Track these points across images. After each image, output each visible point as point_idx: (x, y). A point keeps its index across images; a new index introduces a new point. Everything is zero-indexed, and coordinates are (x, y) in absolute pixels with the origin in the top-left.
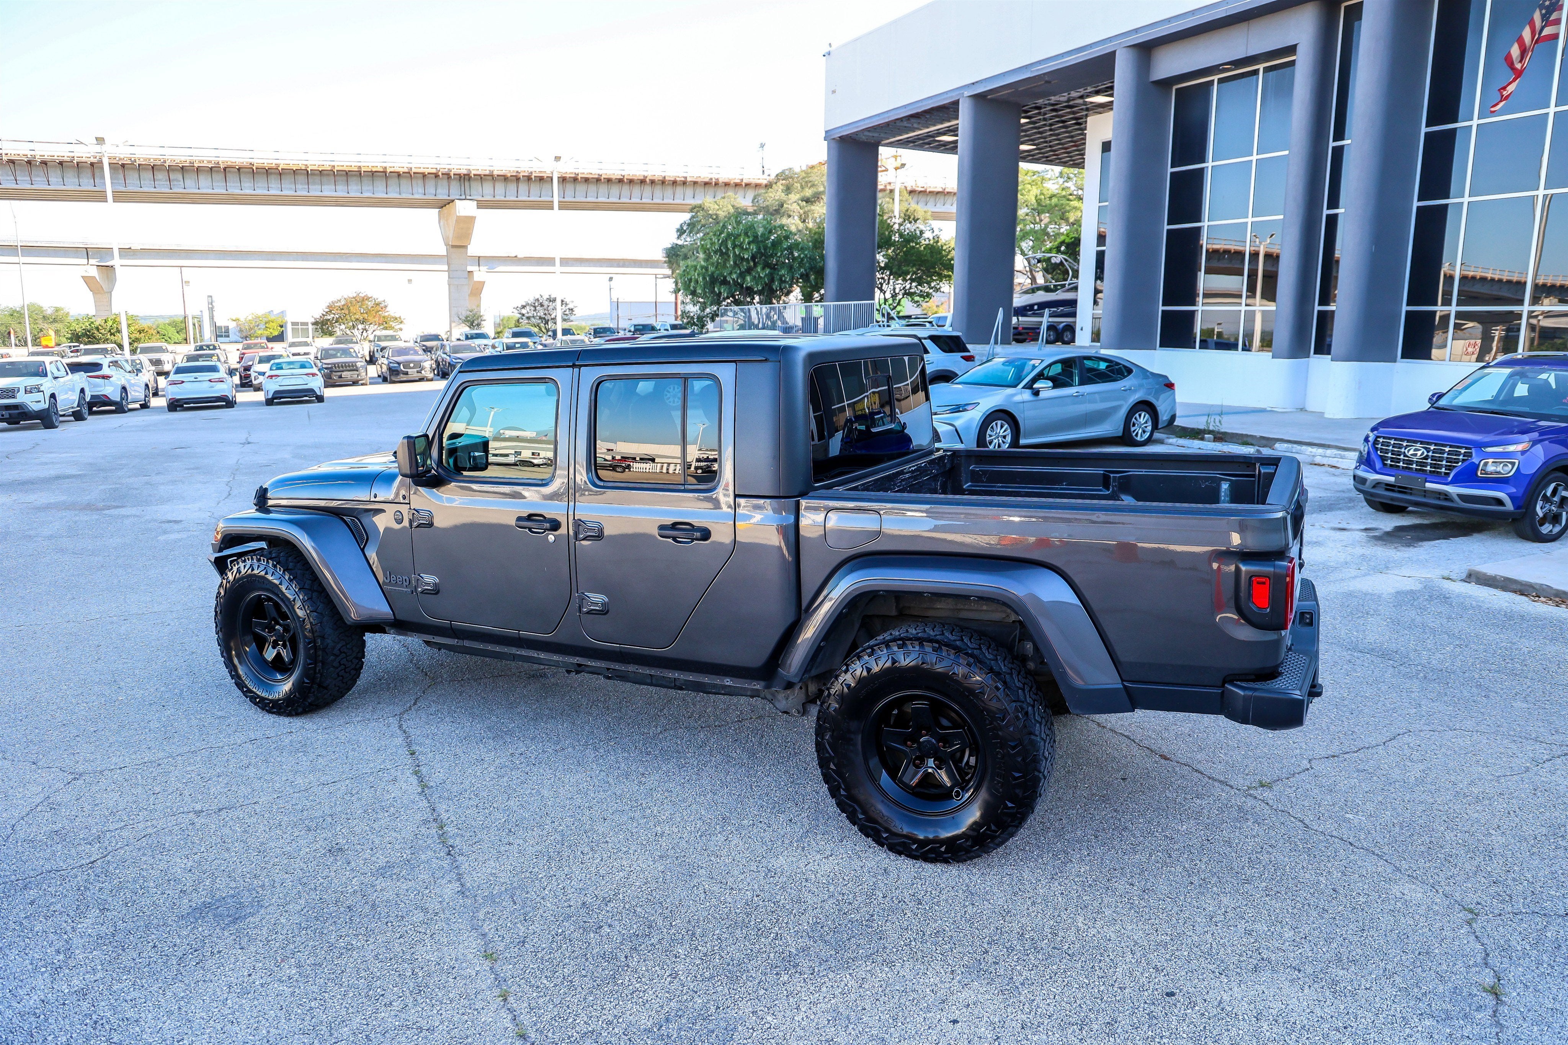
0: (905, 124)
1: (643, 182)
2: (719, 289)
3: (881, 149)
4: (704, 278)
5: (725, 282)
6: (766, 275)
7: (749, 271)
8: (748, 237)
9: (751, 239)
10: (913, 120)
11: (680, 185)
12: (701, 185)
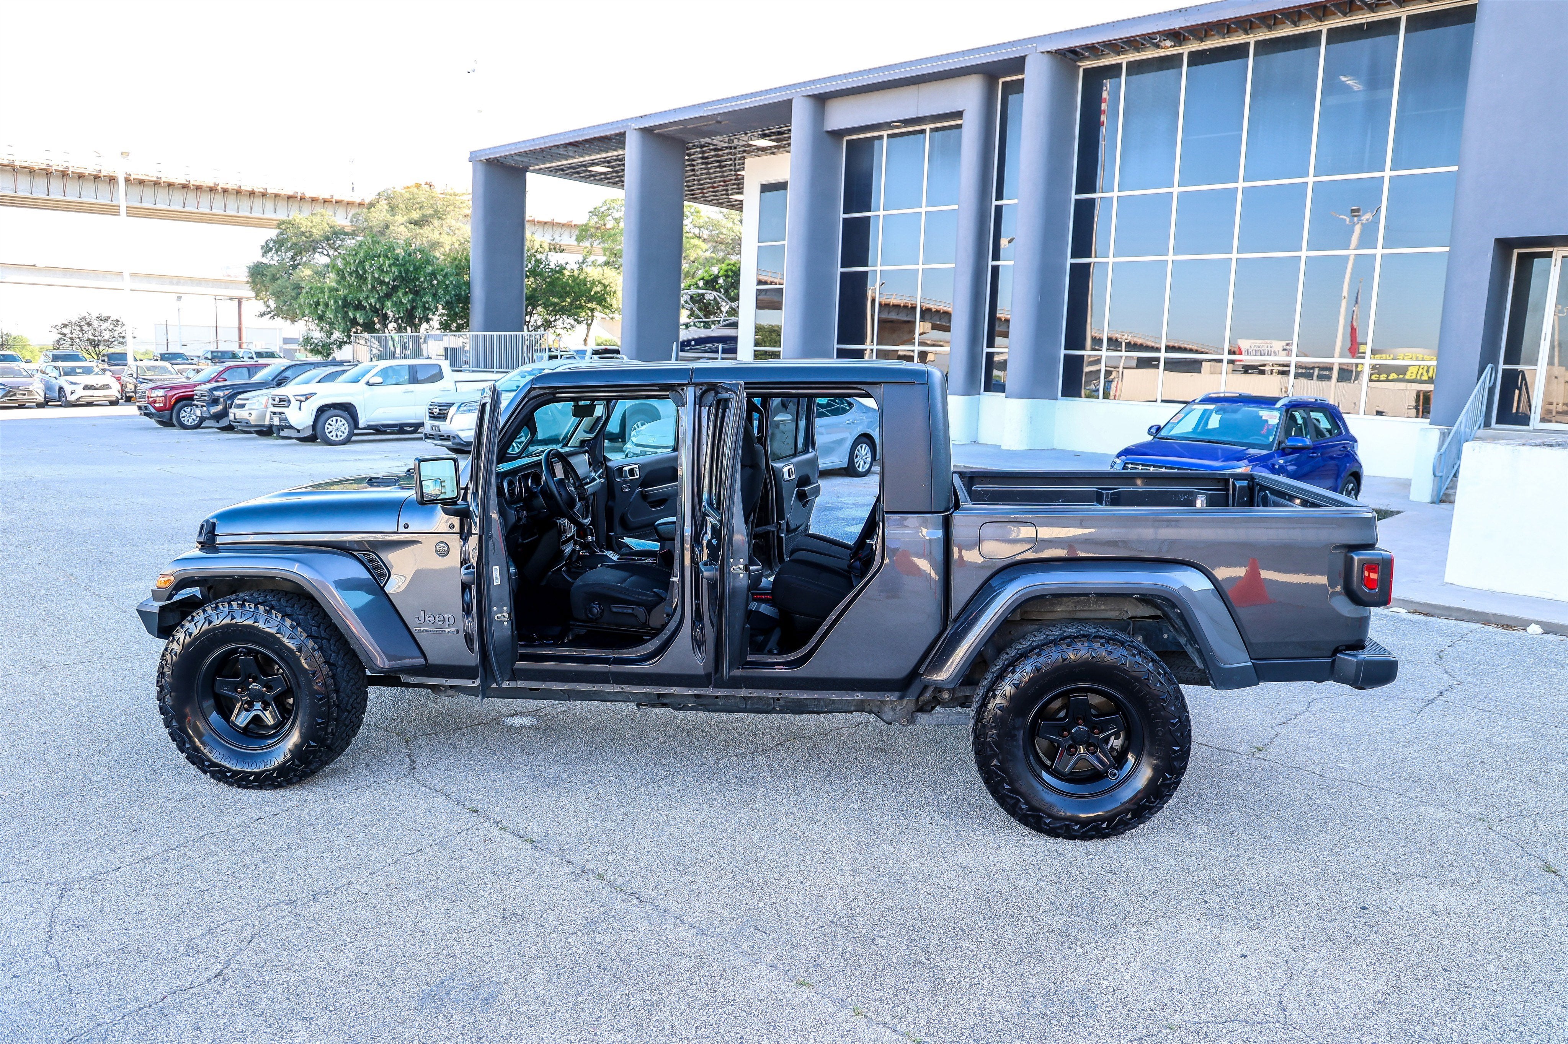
0: (561, 151)
1: (213, 190)
2: (354, 315)
3: (529, 176)
4: (336, 302)
5: (359, 307)
6: (409, 301)
7: (388, 296)
8: (389, 259)
9: (391, 262)
10: (570, 148)
11: (258, 196)
12: (283, 199)
